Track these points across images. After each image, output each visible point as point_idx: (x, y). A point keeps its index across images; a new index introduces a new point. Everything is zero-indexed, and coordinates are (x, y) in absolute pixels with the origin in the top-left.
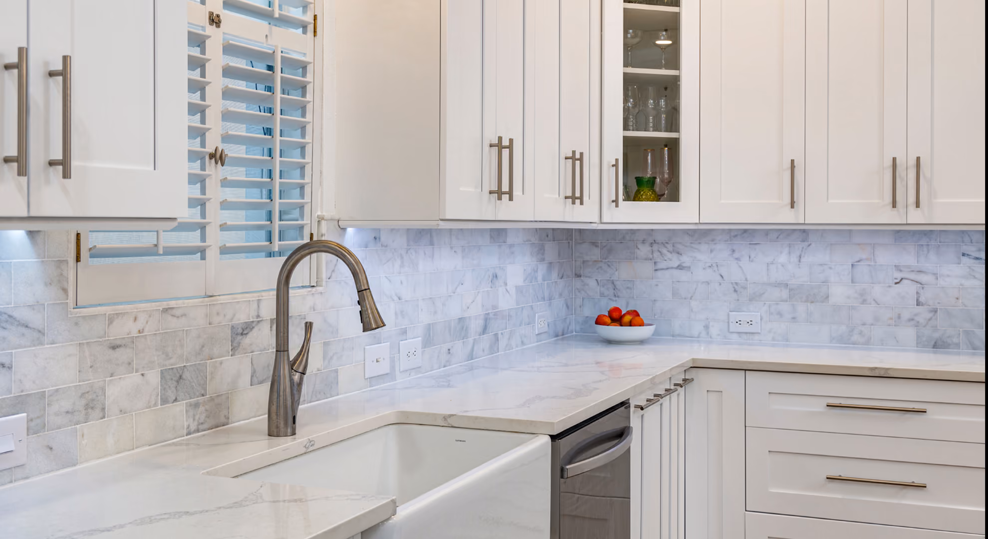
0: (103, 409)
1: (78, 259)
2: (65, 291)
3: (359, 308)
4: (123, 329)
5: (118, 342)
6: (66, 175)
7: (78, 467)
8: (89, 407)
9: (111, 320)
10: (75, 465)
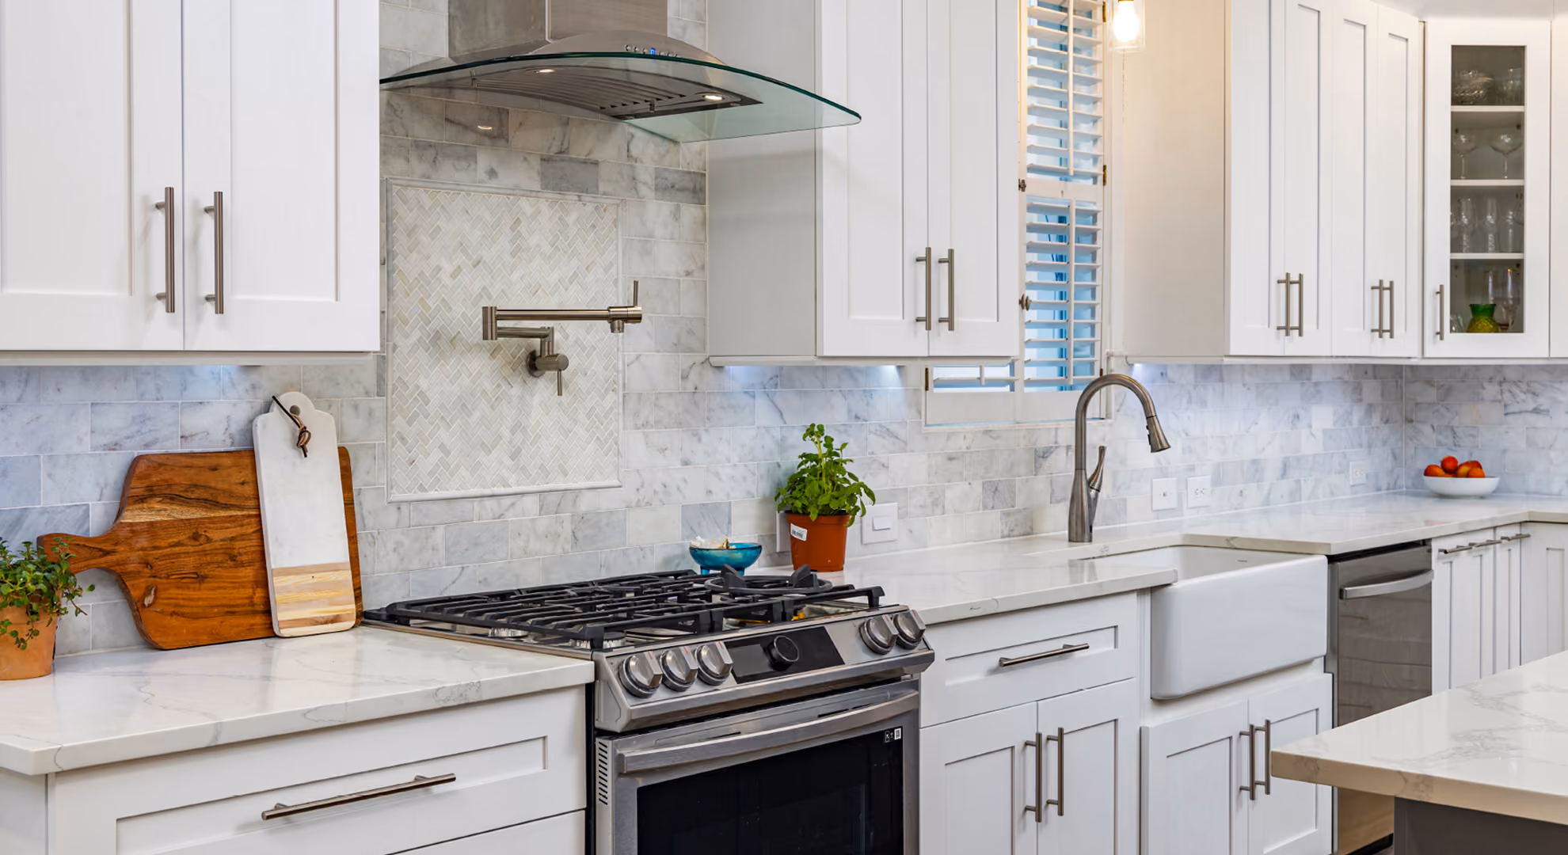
0: (944, 507)
1: (927, 388)
2: (920, 413)
3: (1147, 432)
4: (958, 445)
5: (954, 456)
6: (951, 328)
7: (928, 549)
8: (935, 504)
9: (948, 438)
10: (926, 547)
